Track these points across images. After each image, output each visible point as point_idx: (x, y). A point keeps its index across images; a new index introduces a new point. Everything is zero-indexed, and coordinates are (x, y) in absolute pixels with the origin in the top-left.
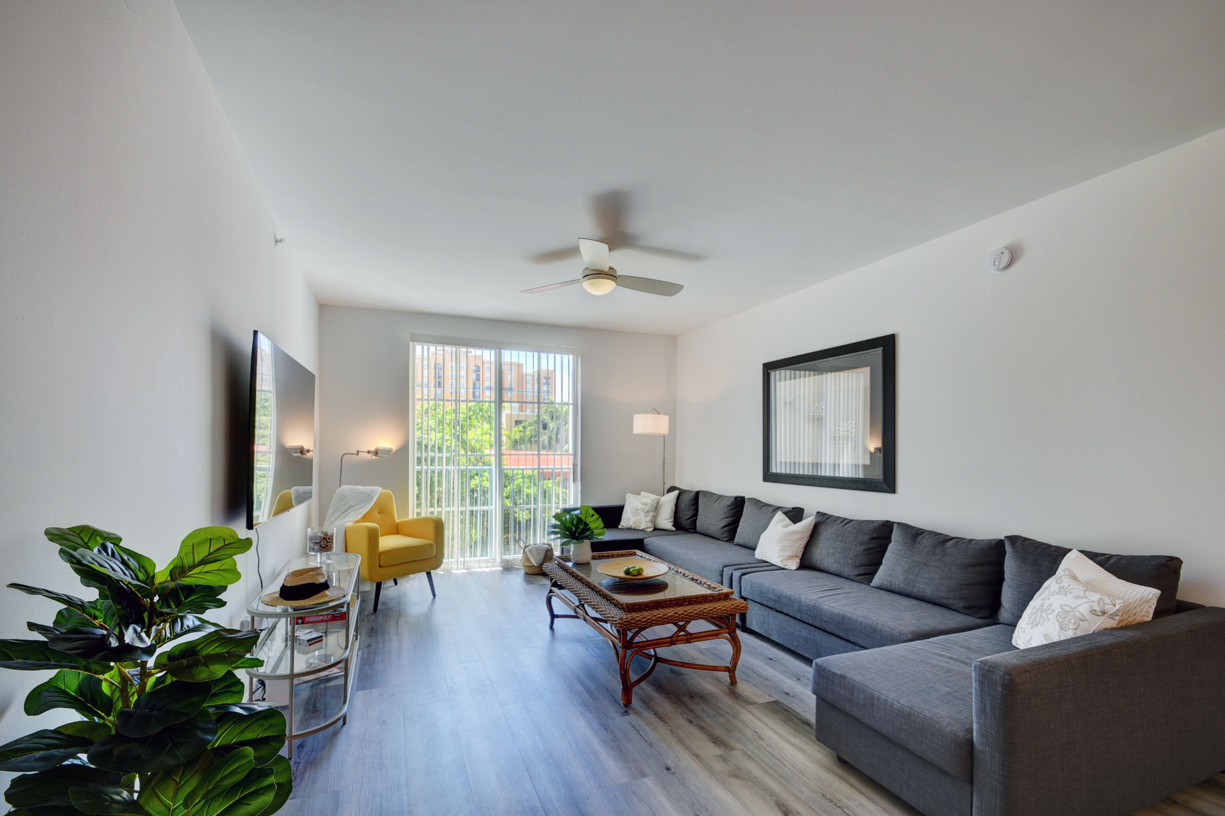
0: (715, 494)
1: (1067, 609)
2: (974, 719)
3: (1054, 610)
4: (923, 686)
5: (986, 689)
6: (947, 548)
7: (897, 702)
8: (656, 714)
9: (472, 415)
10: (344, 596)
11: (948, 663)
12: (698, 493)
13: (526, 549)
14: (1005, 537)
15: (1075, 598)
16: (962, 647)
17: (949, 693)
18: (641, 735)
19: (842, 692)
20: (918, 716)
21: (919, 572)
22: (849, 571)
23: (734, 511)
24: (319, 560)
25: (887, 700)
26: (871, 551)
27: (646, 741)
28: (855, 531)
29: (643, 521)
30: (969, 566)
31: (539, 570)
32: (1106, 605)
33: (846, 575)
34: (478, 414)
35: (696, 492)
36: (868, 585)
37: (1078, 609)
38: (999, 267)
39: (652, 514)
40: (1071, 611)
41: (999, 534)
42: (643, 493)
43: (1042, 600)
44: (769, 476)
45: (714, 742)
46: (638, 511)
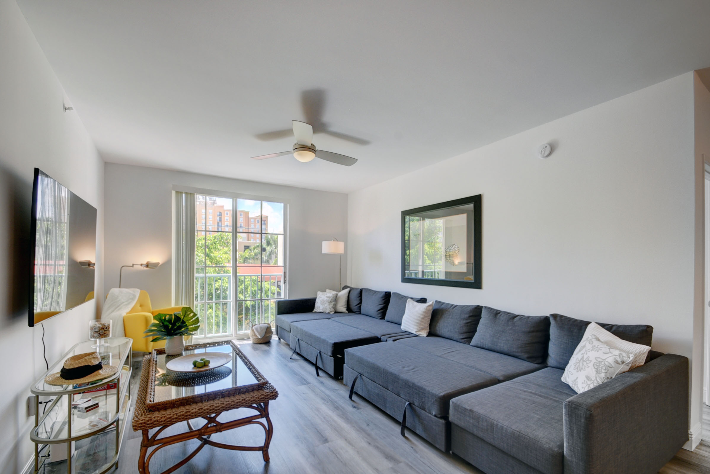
0: (372, 290)
1: (600, 360)
2: (565, 440)
3: (591, 361)
4: (523, 415)
5: (574, 420)
6: (516, 322)
7: (510, 428)
8: (346, 440)
9: (216, 242)
10: (115, 374)
11: (531, 396)
12: (361, 290)
13: (253, 328)
14: (551, 315)
15: (603, 353)
16: (535, 384)
17: (539, 419)
18: (338, 458)
19: (471, 421)
20: (525, 437)
21: (500, 336)
22: (457, 336)
23: (384, 300)
24: (98, 344)
25: (502, 427)
26: (469, 324)
27: (341, 462)
28: (459, 312)
29: (328, 307)
30: (529, 332)
31: (262, 340)
32: (624, 358)
33: (455, 339)
34: (220, 241)
35: (361, 289)
36: (468, 344)
37: (606, 360)
38: (544, 155)
39: (333, 303)
40: (603, 361)
41: (547, 313)
42: (327, 290)
43: (582, 354)
44: (406, 280)
45: (386, 458)
46: (325, 302)
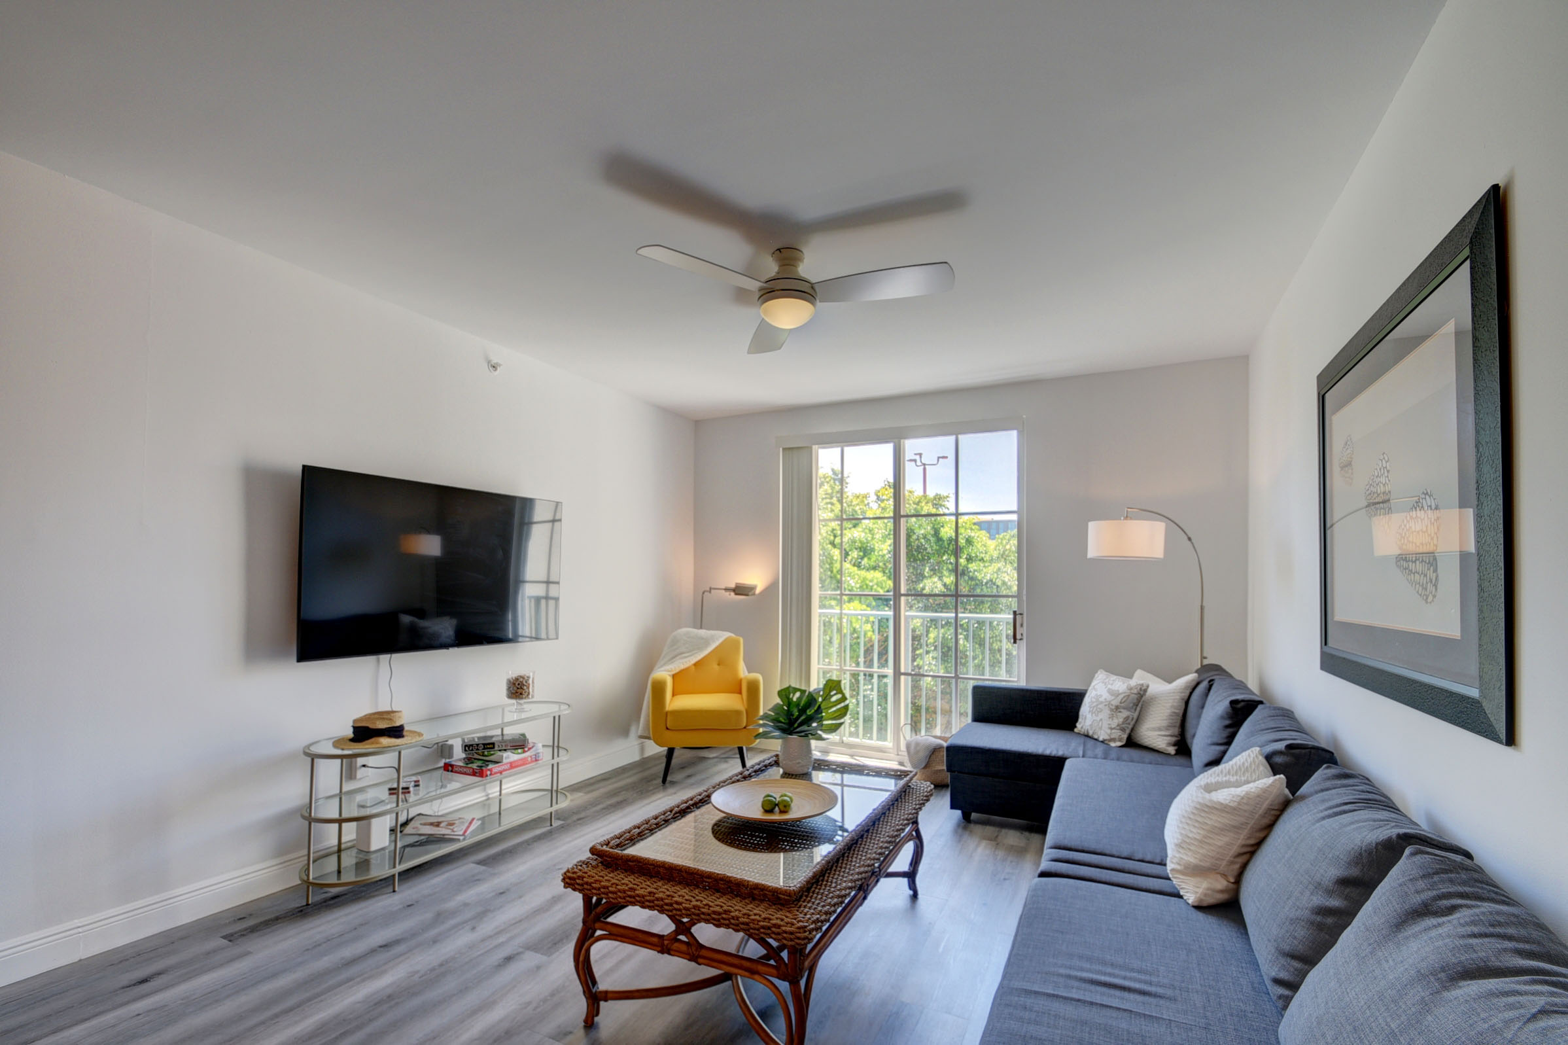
39: (1125, 713)
44: (1326, 658)
46: (1100, 706)
